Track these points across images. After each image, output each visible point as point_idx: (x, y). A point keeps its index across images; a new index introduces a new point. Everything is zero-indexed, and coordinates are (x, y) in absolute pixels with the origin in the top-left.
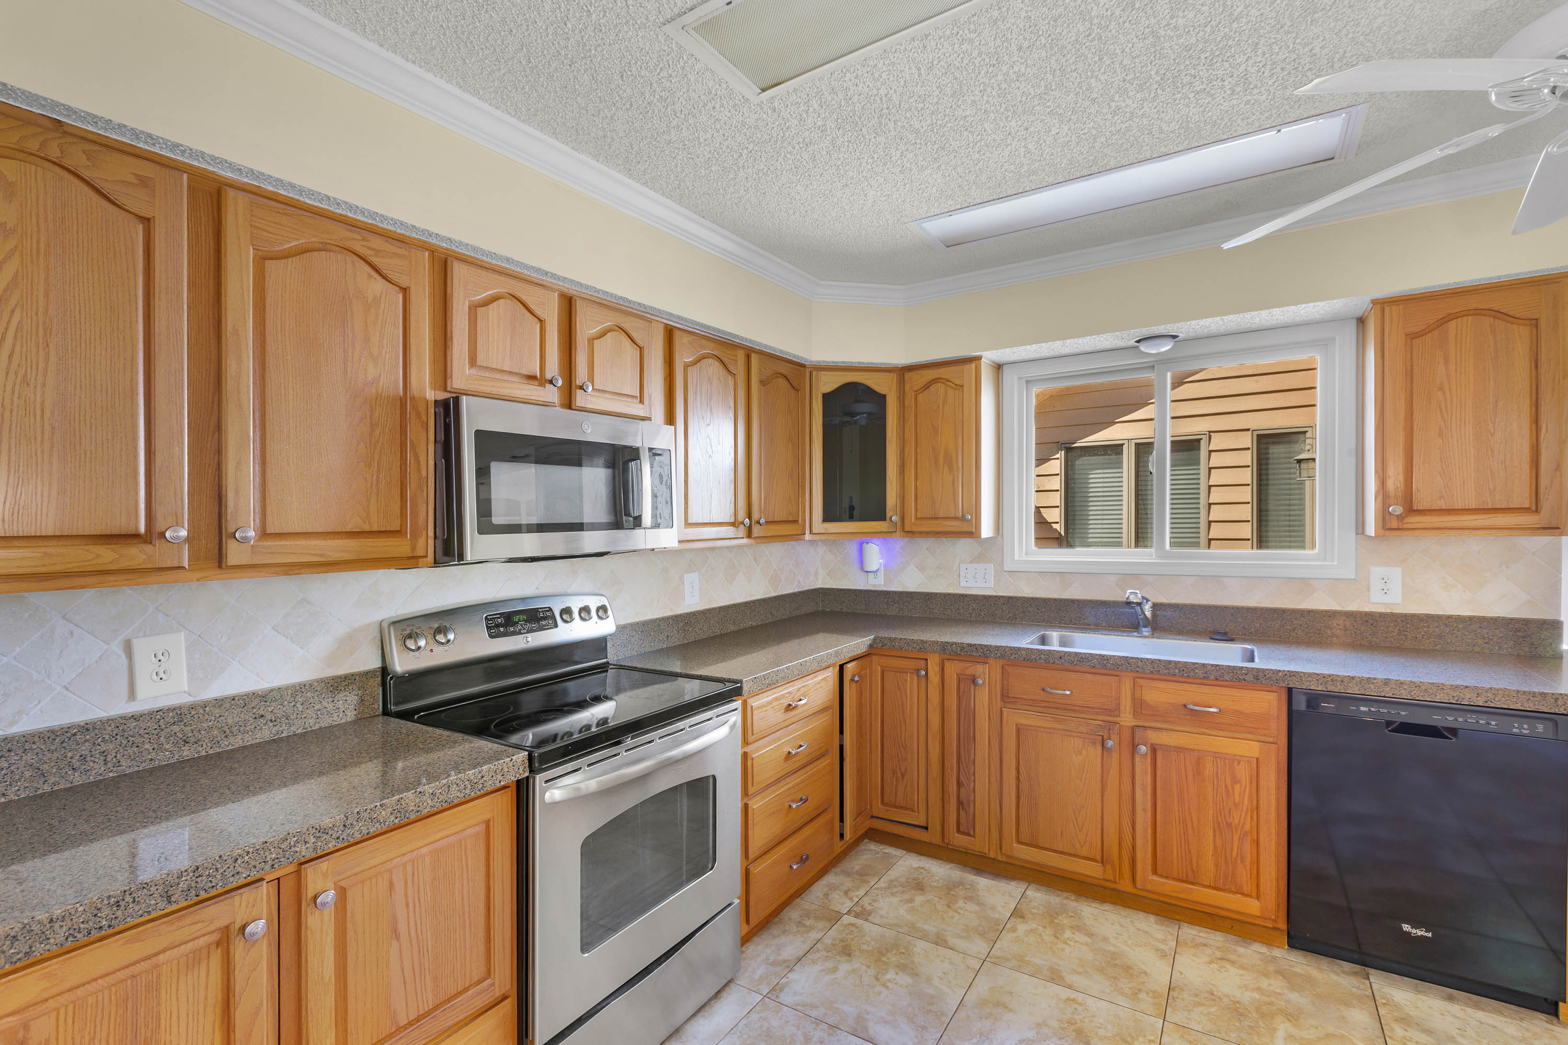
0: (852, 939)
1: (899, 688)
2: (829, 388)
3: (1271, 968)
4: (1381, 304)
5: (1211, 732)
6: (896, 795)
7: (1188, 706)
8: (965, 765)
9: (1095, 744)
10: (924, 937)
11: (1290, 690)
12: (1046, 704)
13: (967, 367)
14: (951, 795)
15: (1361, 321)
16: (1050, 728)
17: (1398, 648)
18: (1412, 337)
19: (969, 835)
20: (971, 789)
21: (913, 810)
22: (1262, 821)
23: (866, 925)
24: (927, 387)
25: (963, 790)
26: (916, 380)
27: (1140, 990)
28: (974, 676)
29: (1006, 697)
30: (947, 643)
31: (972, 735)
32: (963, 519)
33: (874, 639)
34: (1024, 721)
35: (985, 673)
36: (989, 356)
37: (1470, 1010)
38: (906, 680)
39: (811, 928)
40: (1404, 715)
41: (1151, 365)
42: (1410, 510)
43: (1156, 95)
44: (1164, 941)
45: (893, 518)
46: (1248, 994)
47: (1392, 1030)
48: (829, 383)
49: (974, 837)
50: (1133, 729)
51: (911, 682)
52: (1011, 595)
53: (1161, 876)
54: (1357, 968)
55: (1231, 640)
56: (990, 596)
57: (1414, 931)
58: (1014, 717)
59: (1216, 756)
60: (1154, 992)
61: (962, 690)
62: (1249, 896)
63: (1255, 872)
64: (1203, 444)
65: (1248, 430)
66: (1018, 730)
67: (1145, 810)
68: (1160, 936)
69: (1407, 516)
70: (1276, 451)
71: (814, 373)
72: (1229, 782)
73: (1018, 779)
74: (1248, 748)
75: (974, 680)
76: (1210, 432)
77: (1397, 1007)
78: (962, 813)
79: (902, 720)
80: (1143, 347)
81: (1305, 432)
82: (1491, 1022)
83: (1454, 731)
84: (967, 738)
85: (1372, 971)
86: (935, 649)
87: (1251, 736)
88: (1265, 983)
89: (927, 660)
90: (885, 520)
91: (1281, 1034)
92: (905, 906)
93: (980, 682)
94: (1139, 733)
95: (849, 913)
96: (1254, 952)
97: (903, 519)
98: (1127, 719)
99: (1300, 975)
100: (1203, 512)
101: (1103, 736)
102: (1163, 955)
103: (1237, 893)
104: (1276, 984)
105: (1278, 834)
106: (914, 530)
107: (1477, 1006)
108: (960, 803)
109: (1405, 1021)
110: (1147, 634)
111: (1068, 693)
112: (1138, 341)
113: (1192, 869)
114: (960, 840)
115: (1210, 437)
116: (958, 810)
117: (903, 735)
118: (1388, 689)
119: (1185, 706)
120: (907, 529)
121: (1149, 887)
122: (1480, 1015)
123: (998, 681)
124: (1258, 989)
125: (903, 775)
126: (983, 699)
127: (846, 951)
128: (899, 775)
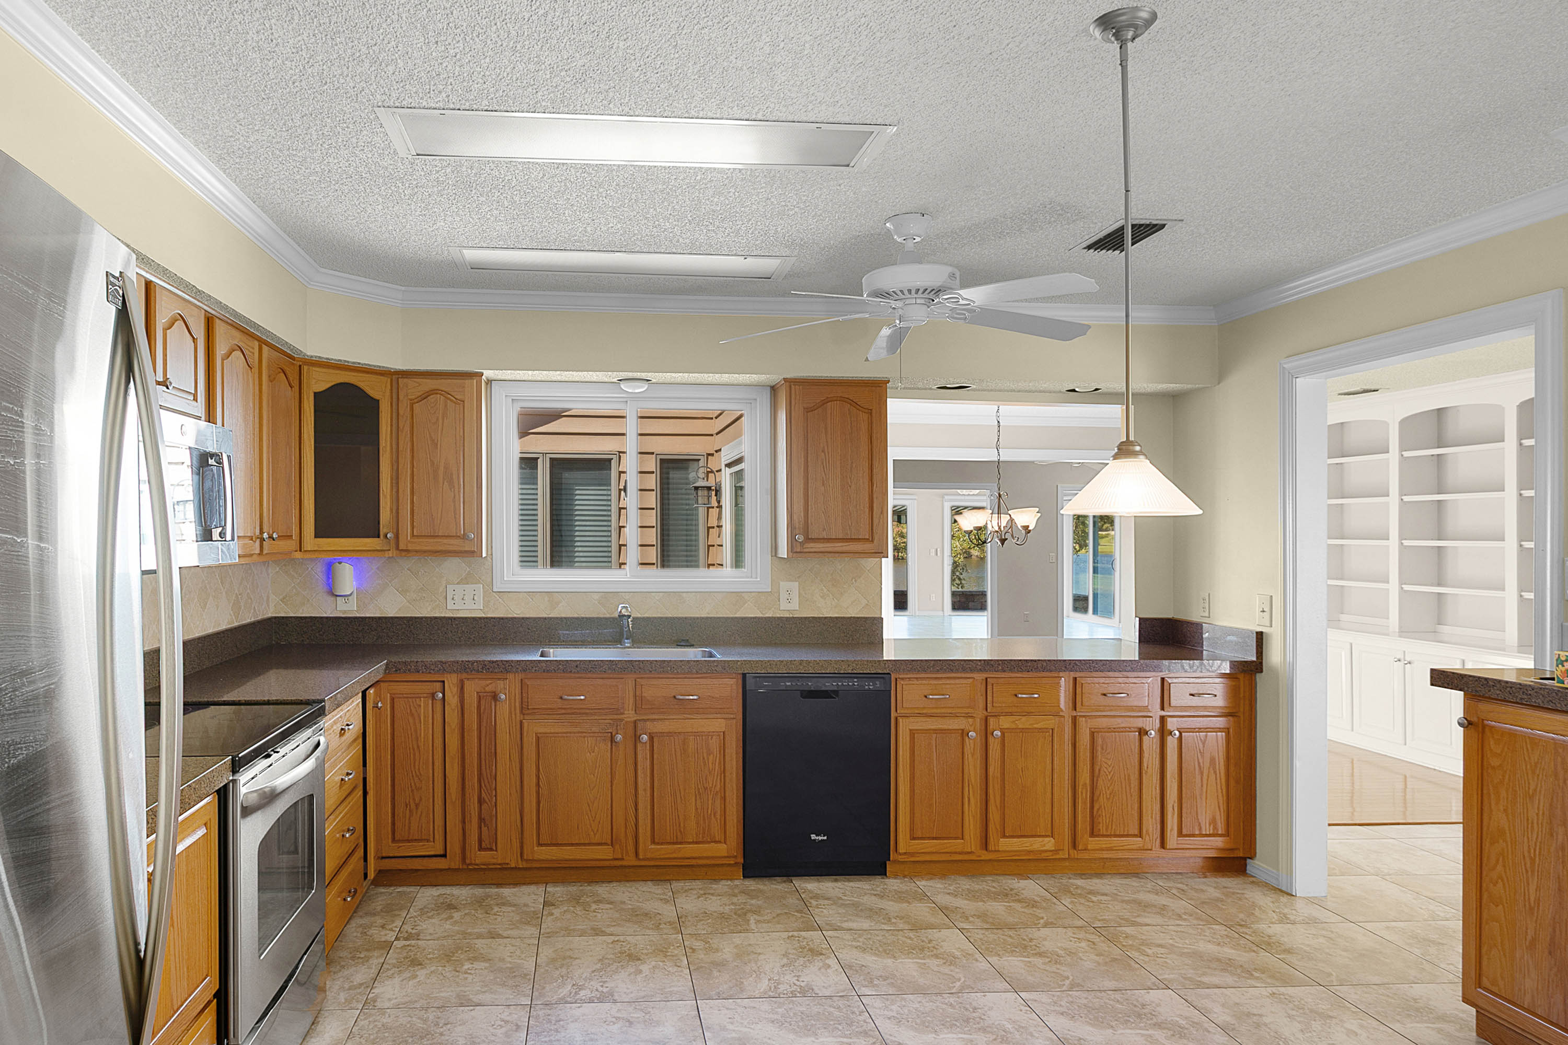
0: (414, 955)
1: (412, 715)
2: (322, 387)
3: (736, 891)
4: (791, 383)
5: (692, 717)
6: (409, 828)
7: (677, 697)
8: (486, 781)
9: (604, 740)
10: (480, 936)
11: (744, 675)
12: (563, 711)
13: (468, 382)
14: (473, 814)
15: (774, 389)
16: (567, 733)
17: (797, 643)
18: (808, 410)
19: (491, 849)
20: (493, 804)
21: (428, 841)
22: (727, 781)
23: (420, 942)
24: (425, 396)
25: (484, 806)
26: (413, 388)
27: (660, 924)
28: (495, 692)
29: (525, 708)
30: (469, 661)
31: (493, 751)
32: (464, 537)
33: (387, 664)
34: (542, 730)
35: (507, 689)
36: (488, 374)
37: (846, 883)
38: (420, 706)
39: (367, 959)
40: (811, 685)
41: (625, 400)
42: (808, 539)
43: (685, 225)
44: (664, 894)
45: (389, 536)
46: (727, 908)
47: (810, 903)
48: (320, 382)
49: (496, 851)
50: (635, 722)
51: (425, 706)
52: (502, 616)
53: (658, 844)
54: (785, 878)
55: (692, 646)
56: (480, 618)
57: (817, 838)
58: (534, 727)
59: (696, 734)
60: (669, 922)
61: (482, 708)
62: (720, 842)
63: (723, 823)
64: (614, 464)
65: (653, 453)
66: (538, 739)
67: (645, 790)
68: (659, 891)
69: (806, 542)
70: (674, 475)
71: (306, 368)
72: (705, 755)
73: (538, 785)
74: (717, 725)
75: (495, 697)
76: (620, 452)
77: (811, 891)
78: (484, 829)
79: (415, 747)
80: (623, 386)
81: (699, 460)
82: (857, 886)
83: (836, 692)
84: (489, 753)
85: (793, 878)
86: (455, 669)
87: (719, 716)
88: (735, 900)
89: (443, 682)
90: (379, 537)
91: (752, 921)
92: (448, 922)
93: (503, 697)
94: (640, 725)
95: (397, 939)
96: (723, 886)
97: (397, 536)
98: (630, 715)
99: (754, 890)
100: (614, 534)
101: (611, 733)
102: (666, 901)
103: (712, 842)
104: (742, 899)
105: (737, 790)
106: (410, 548)
107: (849, 881)
108: (481, 820)
109: (816, 897)
110: (628, 645)
111: (582, 697)
112: (620, 380)
113: (680, 831)
114: (482, 857)
115: (620, 457)
116: (480, 828)
117: (417, 763)
118: (801, 667)
119: (675, 697)
120: (402, 546)
121: (649, 855)
122: (852, 884)
123: (517, 695)
124: (732, 904)
125: (417, 806)
126: (504, 713)
127: (416, 963)
128: (413, 806)
